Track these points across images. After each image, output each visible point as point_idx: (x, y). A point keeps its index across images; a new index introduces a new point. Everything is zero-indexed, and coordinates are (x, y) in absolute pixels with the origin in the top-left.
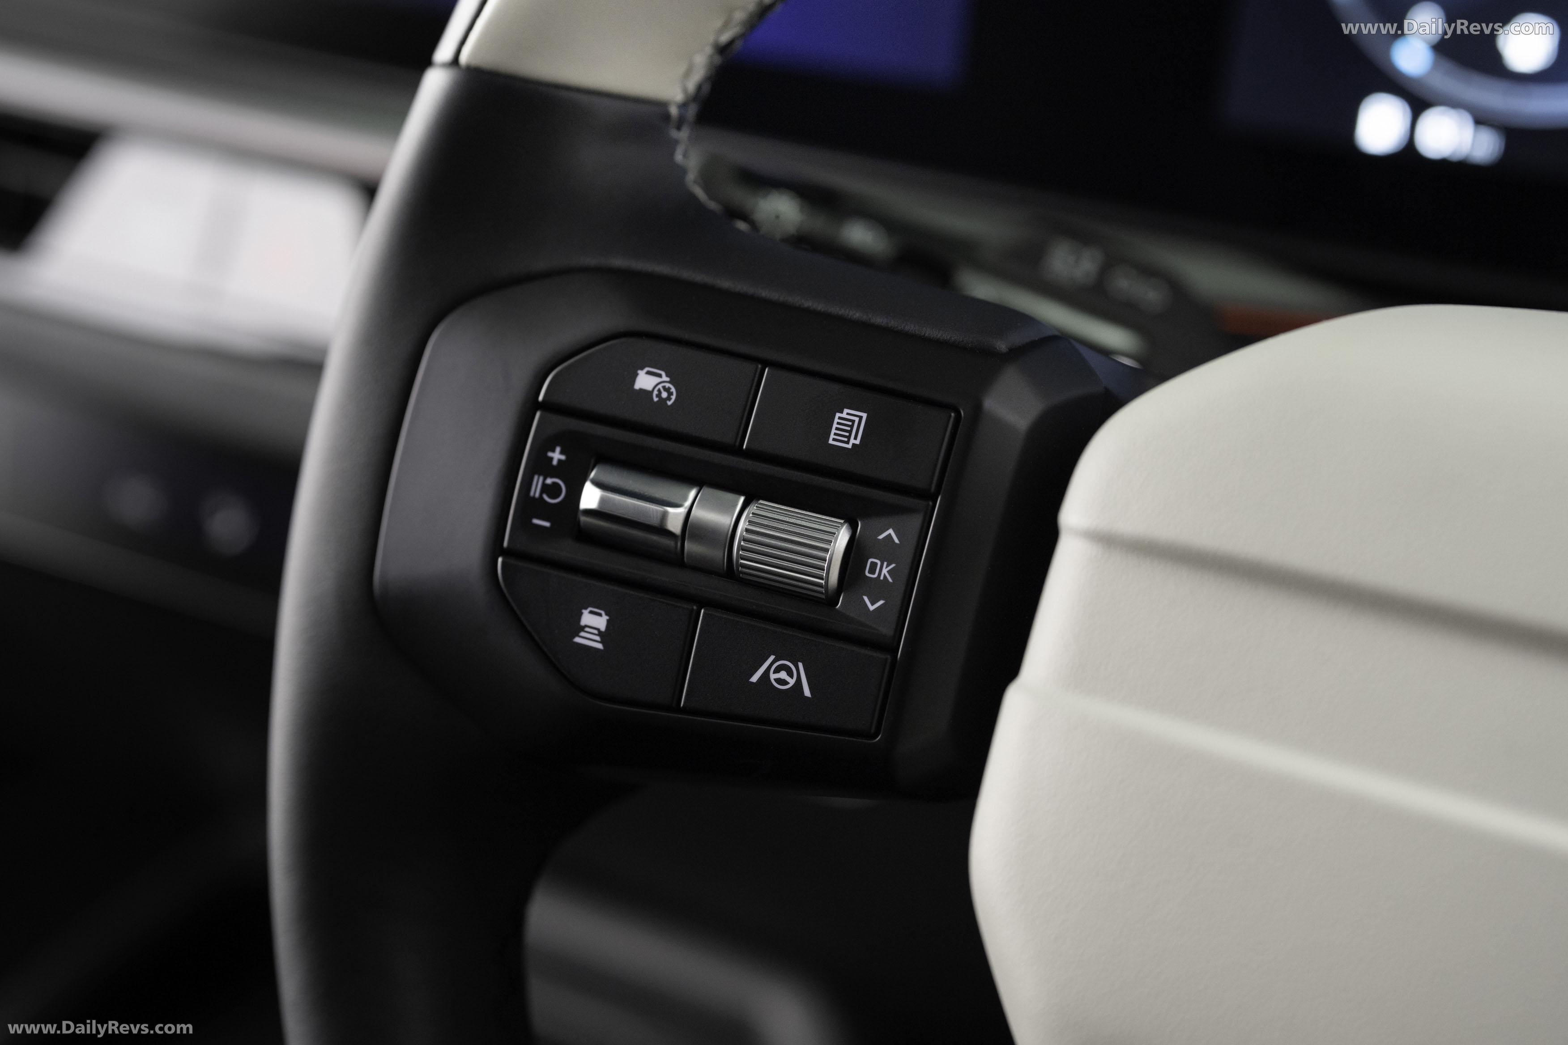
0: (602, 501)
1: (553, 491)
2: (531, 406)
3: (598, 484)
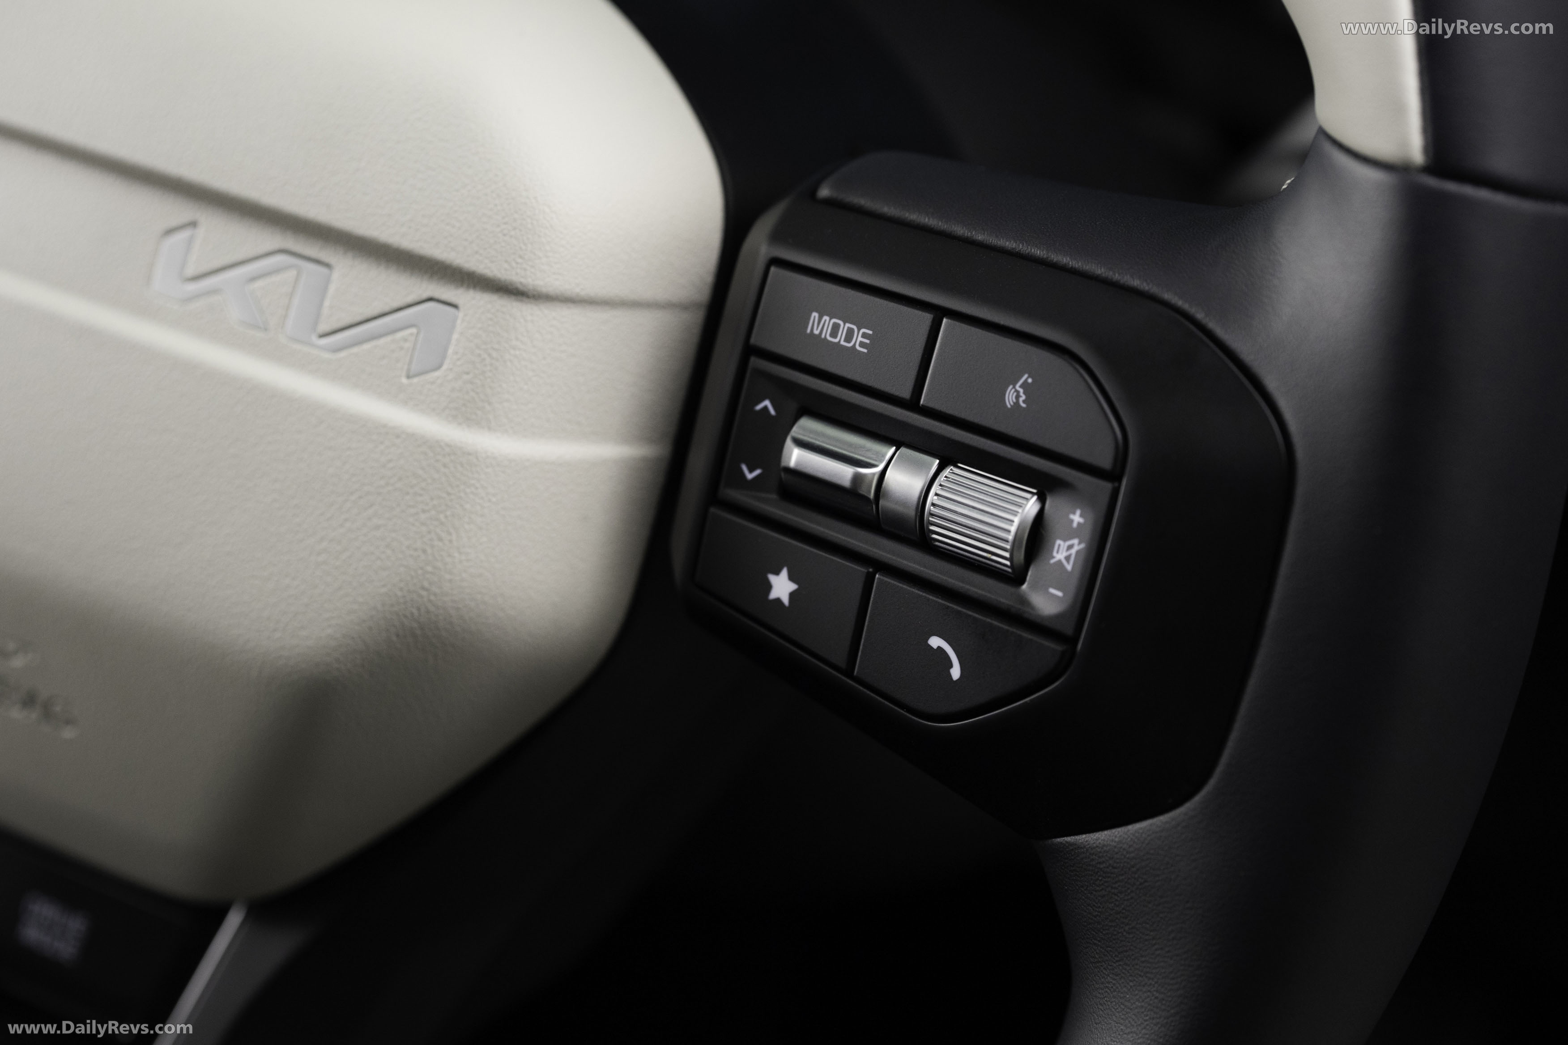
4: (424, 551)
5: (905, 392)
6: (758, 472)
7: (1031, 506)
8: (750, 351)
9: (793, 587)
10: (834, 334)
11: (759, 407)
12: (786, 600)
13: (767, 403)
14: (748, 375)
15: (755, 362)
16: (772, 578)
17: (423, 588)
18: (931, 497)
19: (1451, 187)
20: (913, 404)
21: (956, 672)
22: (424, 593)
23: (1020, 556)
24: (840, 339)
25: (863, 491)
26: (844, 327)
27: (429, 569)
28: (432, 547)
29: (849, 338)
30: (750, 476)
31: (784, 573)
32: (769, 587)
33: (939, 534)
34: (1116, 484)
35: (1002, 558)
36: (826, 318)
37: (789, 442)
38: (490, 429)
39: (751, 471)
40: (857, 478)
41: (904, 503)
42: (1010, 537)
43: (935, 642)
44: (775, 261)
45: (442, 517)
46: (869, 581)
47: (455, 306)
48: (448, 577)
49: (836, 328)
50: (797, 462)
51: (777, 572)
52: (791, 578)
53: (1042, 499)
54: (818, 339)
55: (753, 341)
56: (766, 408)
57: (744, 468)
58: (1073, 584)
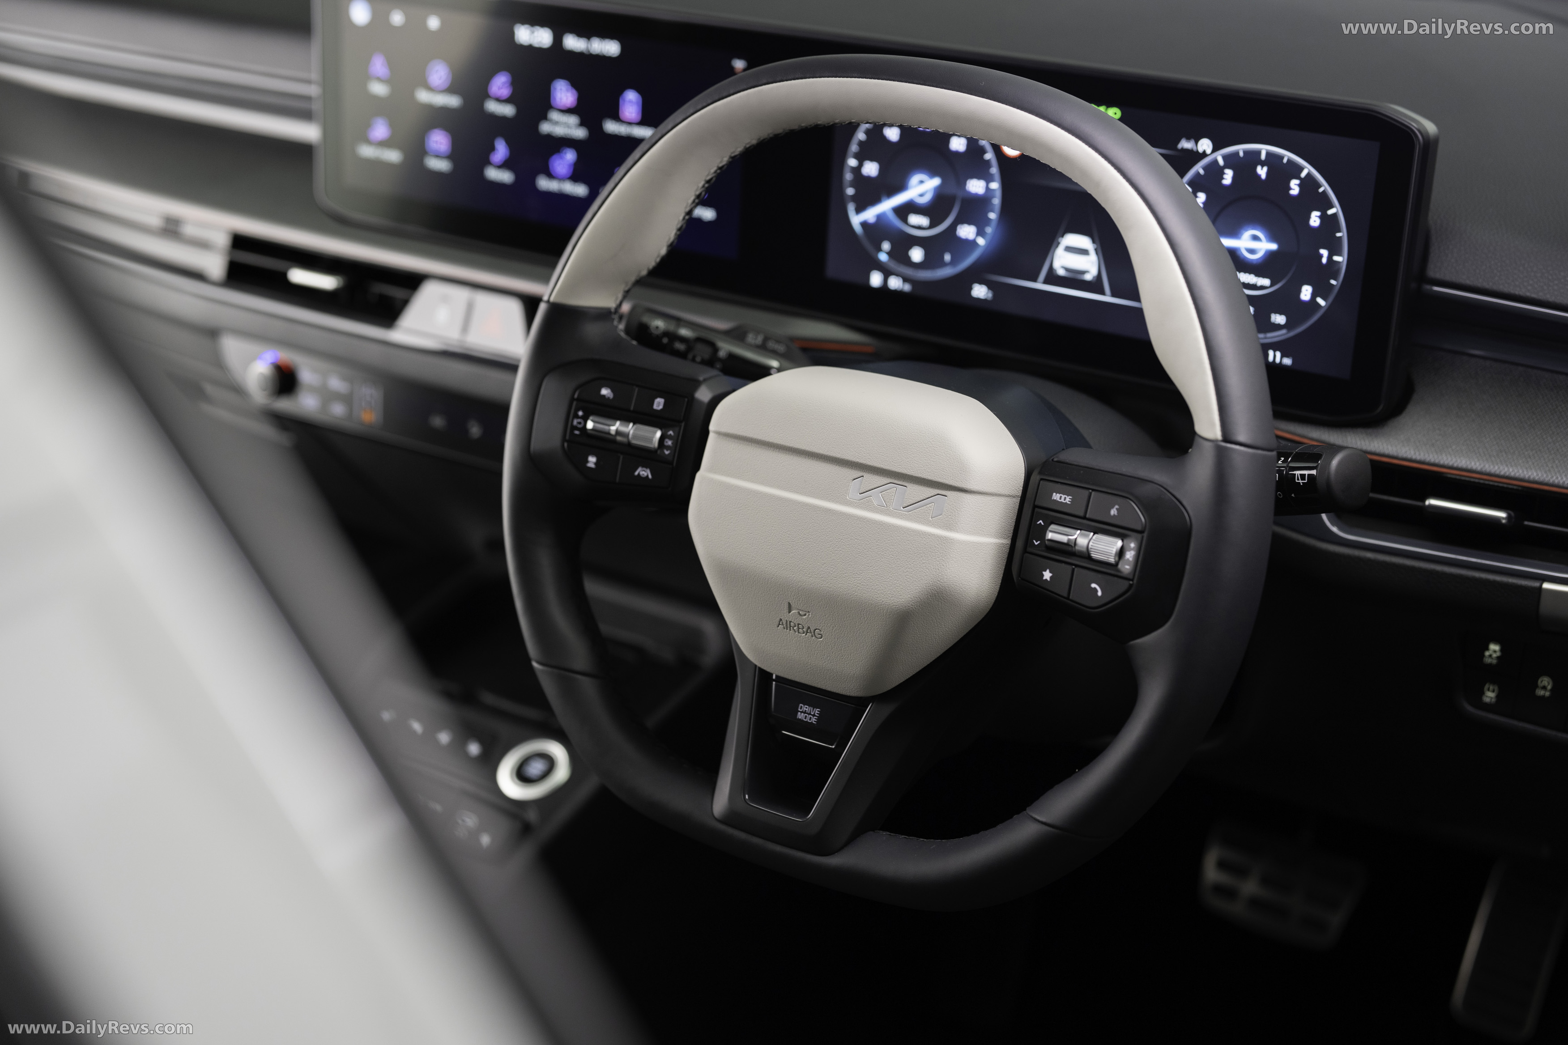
0: (594, 426)
1: (580, 423)
2: (572, 399)
3: (592, 421)
4: (938, 569)
5: (1081, 514)
6: (1039, 542)
7: (1119, 543)
8: (1035, 506)
9: (1051, 575)
10: (1060, 499)
11: (1038, 523)
12: (1049, 579)
13: (1041, 521)
14: (1035, 513)
15: (1037, 510)
16: (1044, 573)
17: (938, 581)
18: (1091, 544)
19: (1229, 445)
20: (1084, 518)
21: (1100, 593)
22: (939, 582)
23: (1117, 559)
24: (1062, 500)
25: (1070, 544)
26: (1063, 496)
27: (940, 575)
28: (941, 568)
29: (1065, 499)
30: (1036, 544)
31: (1048, 571)
32: (1043, 575)
33: (1094, 555)
34: (1142, 535)
35: (1112, 560)
36: (1058, 494)
37: (1048, 531)
38: (957, 532)
39: (1037, 542)
40: (1069, 540)
41: (1082, 547)
42: (1113, 555)
43: (1093, 585)
44: (1042, 479)
45: (943, 559)
46: (1073, 570)
47: (946, 496)
48: (946, 577)
49: (1061, 497)
50: (1051, 537)
51: (1045, 571)
52: (1050, 572)
53: (1123, 541)
54: (1055, 501)
55: (1036, 503)
56: (1040, 523)
57: (1034, 541)
58: (1132, 564)
